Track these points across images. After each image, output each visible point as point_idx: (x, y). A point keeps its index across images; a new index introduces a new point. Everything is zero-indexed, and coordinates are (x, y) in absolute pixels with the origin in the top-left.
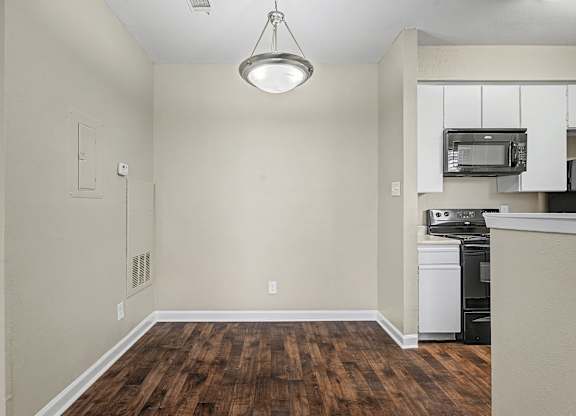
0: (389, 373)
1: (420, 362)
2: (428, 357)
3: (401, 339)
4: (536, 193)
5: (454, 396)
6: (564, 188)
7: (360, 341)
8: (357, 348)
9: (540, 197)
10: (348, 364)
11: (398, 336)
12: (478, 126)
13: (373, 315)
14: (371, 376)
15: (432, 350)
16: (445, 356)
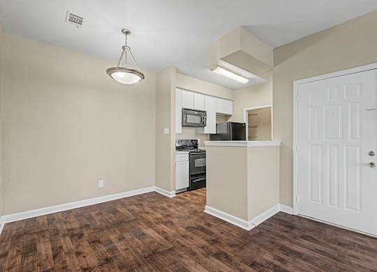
0: (170, 206)
1: (179, 200)
2: (180, 198)
3: (170, 194)
4: (207, 134)
5: (193, 206)
6: (215, 133)
7: (152, 199)
8: (153, 202)
9: (209, 136)
10: (152, 208)
11: (167, 194)
12: (192, 108)
13: (153, 189)
14: (164, 209)
15: (181, 195)
16: (186, 196)
